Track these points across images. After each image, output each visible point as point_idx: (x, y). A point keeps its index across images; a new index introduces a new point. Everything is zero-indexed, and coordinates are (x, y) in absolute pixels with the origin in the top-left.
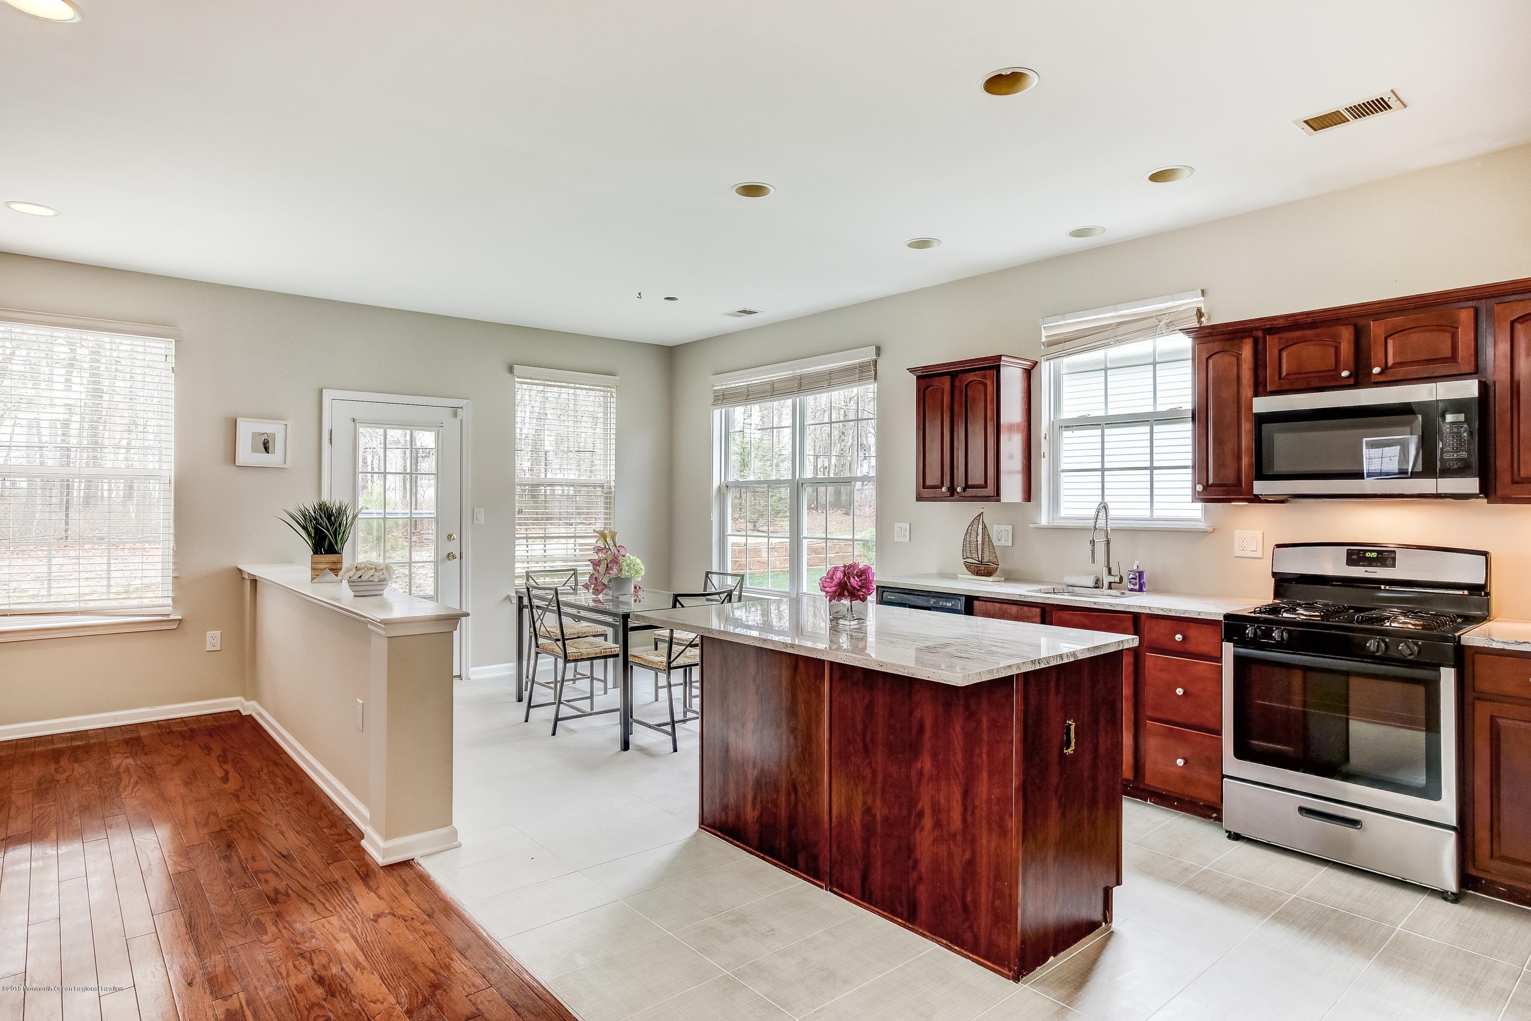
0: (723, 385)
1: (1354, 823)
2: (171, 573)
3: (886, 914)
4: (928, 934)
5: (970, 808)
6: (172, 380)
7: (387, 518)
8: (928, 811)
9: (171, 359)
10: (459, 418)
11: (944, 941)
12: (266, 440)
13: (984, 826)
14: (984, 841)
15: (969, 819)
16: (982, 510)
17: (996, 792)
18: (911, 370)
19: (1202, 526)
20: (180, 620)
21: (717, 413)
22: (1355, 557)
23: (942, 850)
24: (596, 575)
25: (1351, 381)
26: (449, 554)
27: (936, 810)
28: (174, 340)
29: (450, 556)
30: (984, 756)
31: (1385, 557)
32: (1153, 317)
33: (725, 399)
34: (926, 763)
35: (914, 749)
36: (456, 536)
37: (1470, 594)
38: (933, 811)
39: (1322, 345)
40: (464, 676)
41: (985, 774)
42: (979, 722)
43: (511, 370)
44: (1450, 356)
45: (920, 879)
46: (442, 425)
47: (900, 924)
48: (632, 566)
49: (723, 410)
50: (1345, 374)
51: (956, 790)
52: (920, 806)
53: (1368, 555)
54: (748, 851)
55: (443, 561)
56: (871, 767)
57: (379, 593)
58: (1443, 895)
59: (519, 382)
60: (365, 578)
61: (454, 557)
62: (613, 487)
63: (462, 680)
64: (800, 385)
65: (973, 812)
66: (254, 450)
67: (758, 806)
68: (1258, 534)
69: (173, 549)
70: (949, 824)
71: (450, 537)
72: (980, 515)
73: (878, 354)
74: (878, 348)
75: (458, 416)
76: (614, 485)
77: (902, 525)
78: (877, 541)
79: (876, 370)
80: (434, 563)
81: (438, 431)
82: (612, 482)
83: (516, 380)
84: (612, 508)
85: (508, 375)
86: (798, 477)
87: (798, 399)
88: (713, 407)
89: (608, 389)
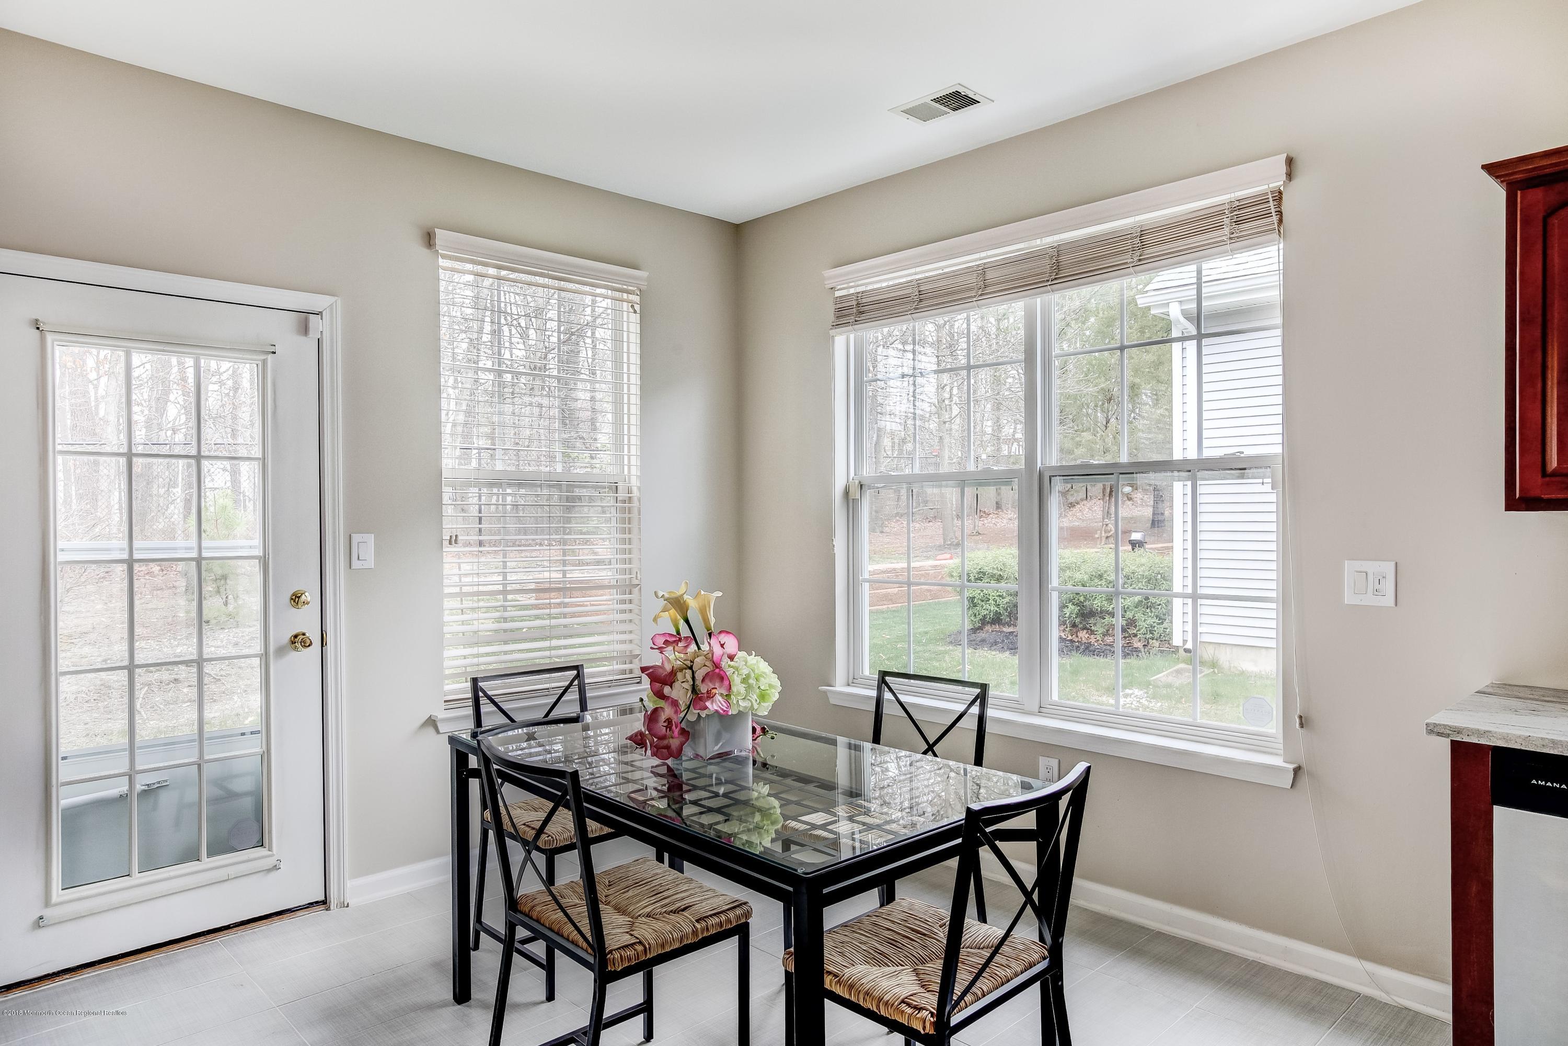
0: (852, 287)
10: (314, 335)
18: (1492, 169)
21: (840, 342)
24: (668, 712)
26: (296, 636)
29: (298, 641)
33: (862, 313)
36: (311, 596)
40: (333, 901)
43: (429, 239)
46: (274, 346)
48: (751, 681)
49: (852, 337)
55: (280, 651)
59: (445, 269)
61: (306, 644)
62: (635, 490)
63: (328, 909)
64: (1058, 267)
71: (296, 599)
73: (1290, 176)
74: (1290, 162)
75: (310, 332)
76: (638, 485)
77: (1373, 567)
78: (1285, 602)
79: (1280, 213)
80: (260, 656)
81: (264, 362)
82: (635, 482)
83: (442, 262)
84: (635, 530)
85: (425, 251)
86: (1039, 465)
87: (1039, 300)
88: (832, 332)
89: (625, 296)
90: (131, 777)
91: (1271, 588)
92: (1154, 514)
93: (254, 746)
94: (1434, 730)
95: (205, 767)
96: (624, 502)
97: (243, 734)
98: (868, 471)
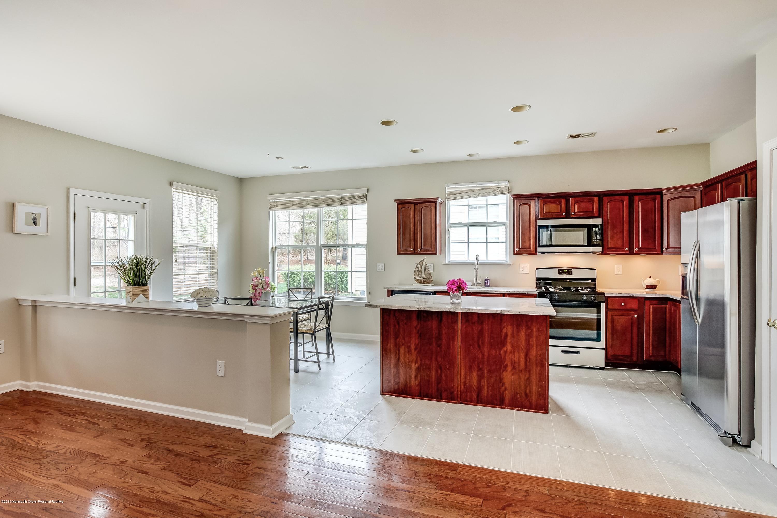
0: (274, 200)
1: (577, 353)
3: (489, 405)
4: (509, 408)
5: (528, 360)
8: (509, 364)
10: (145, 209)
11: (517, 408)
12: (34, 218)
13: (534, 366)
14: (534, 370)
15: (528, 363)
16: (425, 258)
17: (539, 352)
18: (395, 200)
19: (508, 263)
21: (271, 212)
22: (561, 272)
23: (516, 377)
25: (565, 216)
27: (513, 363)
30: (534, 341)
31: (569, 272)
32: (492, 188)
33: (277, 206)
34: (509, 347)
35: (503, 343)
37: (591, 282)
38: (512, 364)
39: (556, 204)
41: (535, 347)
42: (532, 330)
43: (171, 184)
44: (592, 211)
45: (506, 389)
46: (136, 213)
47: (497, 407)
49: (274, 212)
50: (564, 214)
51: (522, 355)
52: (505, 363)
53: (564, 271)
54: (413, 398)
56: (482, 353)
58: (601, 369)
59: (174, 191)
64: (325, 202)
65: (529, 361)
66: (26, 224)
67: (418, 378)
68: (528, 265)
70: (519, 367)
72: (423, 260)
73: (368, 192)
74: (368, 189)
76: (217, 247)
77: (380, 264)
78: (367, 271)
79: (366, 199)
81: (134, 216)
82: (216, 246)
83: (173, 190)
84: (216, 259)
85: (170, 187)
86: (320, 244)
87: (320, 209)
88: (269, 210)
89: (213, 197)
91: (365, 269)
92: (343, 255)
94: (385, 288)
96: (212, 251)
98: (278, 244)
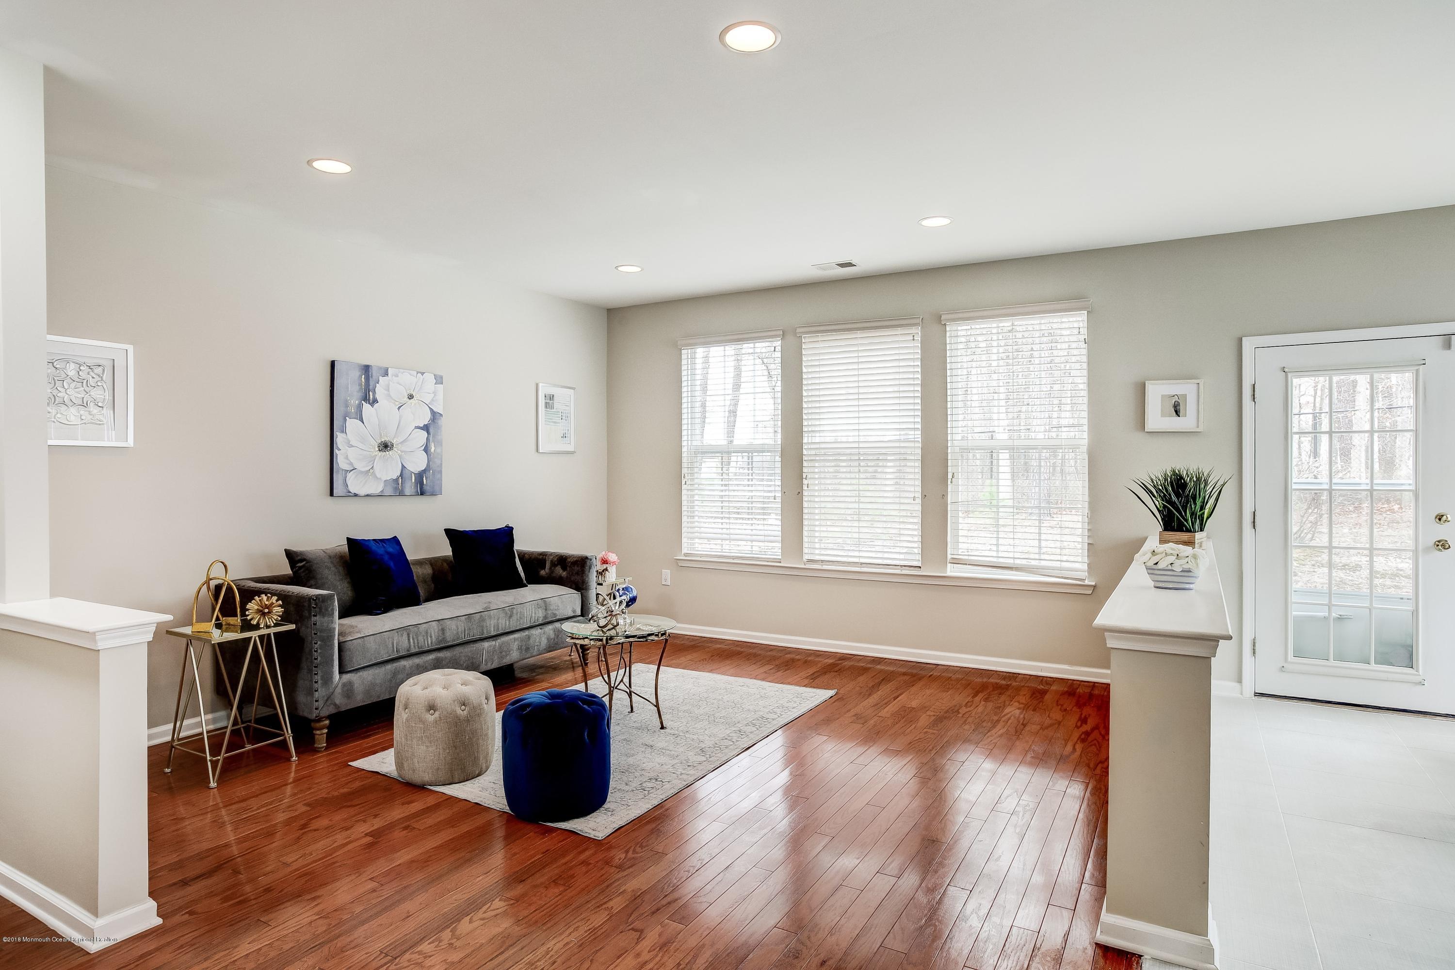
2: (1086, 540)
6: (1085, 352)
7: (1334, 490)
9: (1084, 331)
12: (1176, 403)
20: (1095, 587)
26: (1439, 541)
28: (1086, 312)
29: (1440, 544)
46: (1424, 362)
55: (1427, 550)
57: (1187, 586)
60: (1161, 565)
61: (1446, 547)
66: (1163, 415)
69: (1087, 517)
71: (1440, 518)
75: (1452, 347)
80: (1413, 551)
81: (1417, 371)
90: (1330, 606)
93: (1409, 607)
95: (1374, 612)
97: (1402, 599)
